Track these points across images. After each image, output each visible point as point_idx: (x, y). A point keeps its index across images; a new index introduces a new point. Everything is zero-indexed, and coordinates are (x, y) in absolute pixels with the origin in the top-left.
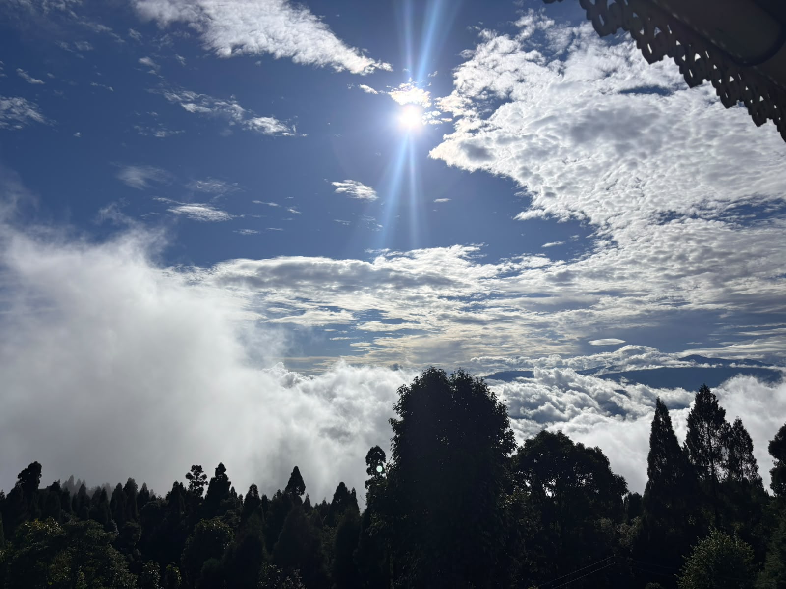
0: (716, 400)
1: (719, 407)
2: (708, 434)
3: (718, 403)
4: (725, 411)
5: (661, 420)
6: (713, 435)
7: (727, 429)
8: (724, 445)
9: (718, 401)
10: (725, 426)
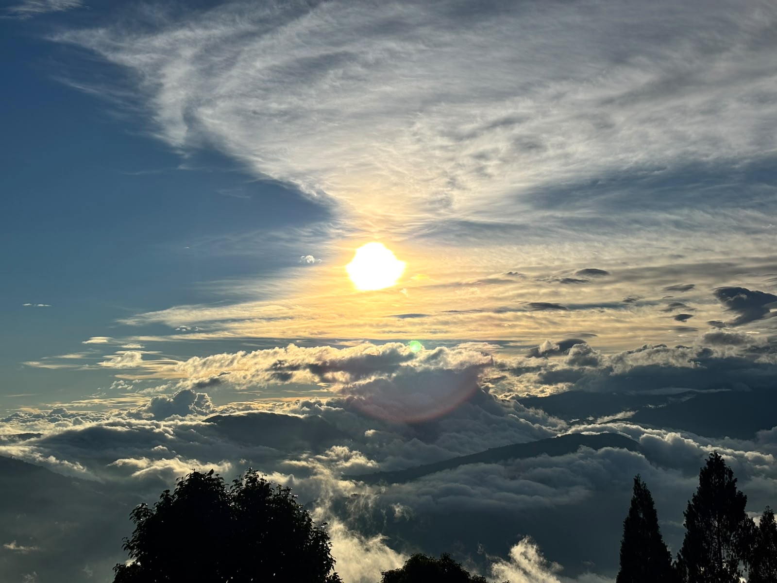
0: (733, 478)
1: (737, 491)
2: (718, 539)
3: (736, 484)
4: (746, 497)
5: (641, 516)
6: (727, 540)
7: (749, 528)
8: (742, 557)
9: (736, 480)
10: (745, 524)
